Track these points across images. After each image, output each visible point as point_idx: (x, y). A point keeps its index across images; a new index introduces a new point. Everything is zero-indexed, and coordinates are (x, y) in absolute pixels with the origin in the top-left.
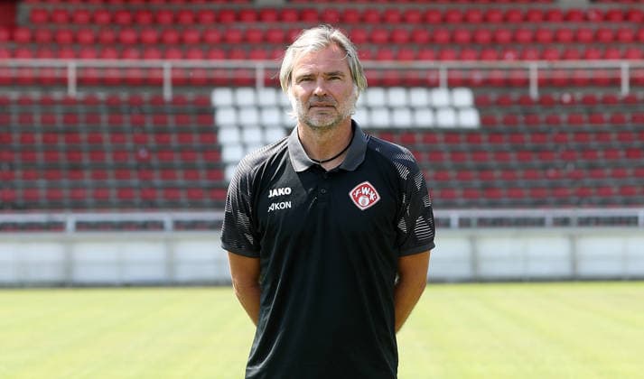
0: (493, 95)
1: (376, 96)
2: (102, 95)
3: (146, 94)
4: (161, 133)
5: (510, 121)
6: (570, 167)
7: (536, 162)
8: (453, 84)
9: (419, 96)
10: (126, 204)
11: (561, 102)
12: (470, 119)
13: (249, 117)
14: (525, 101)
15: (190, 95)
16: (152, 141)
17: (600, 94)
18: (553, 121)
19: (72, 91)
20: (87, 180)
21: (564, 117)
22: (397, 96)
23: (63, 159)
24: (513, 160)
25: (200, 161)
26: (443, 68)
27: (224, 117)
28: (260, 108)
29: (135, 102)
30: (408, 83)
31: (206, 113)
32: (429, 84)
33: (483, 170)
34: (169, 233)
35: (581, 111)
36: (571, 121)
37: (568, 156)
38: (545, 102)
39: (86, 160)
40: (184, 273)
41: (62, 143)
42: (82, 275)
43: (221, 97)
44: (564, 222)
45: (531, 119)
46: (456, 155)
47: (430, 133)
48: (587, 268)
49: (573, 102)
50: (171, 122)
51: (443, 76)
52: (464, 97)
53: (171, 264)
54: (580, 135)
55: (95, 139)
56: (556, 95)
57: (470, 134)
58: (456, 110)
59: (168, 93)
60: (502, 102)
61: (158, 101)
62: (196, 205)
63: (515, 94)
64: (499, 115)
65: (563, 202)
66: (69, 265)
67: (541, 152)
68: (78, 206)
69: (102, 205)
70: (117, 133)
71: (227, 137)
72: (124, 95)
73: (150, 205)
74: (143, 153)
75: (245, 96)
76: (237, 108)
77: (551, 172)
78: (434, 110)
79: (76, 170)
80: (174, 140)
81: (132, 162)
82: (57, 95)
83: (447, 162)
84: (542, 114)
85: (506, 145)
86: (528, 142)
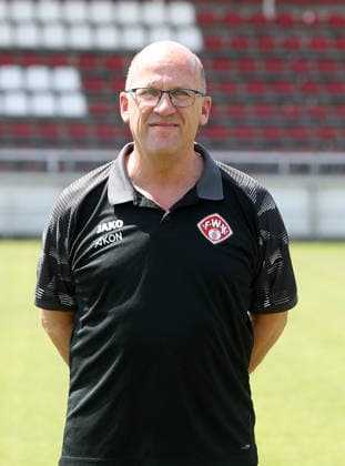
0: (219, 11)
5: (239, 43)
6: (311, 103)
7: (270, 95)
9: (128, 11)
11: (302, 23)
12: (190, 41)
14: (258, 20)
18: (292, 45)
21: (304, 39)
22: (102, 10)
24: (242, 92)
35: (326, 34)
36: (314, 45)
37: (309, 87)
38: (283, 21)
44: (302, 169)
45: (264, 43)
49: (317, 22)
52: (183, 13)
54: (324, 63)
56: (296, 12)
58: (174, 28)
60: (230, 21)
63: (246, 11)
64: (226, 36)
65: (302, 145)
67: (277, 83)
77: (289, 108)
84: (279, 37)
85: (233, 73)
86: (261, 69)
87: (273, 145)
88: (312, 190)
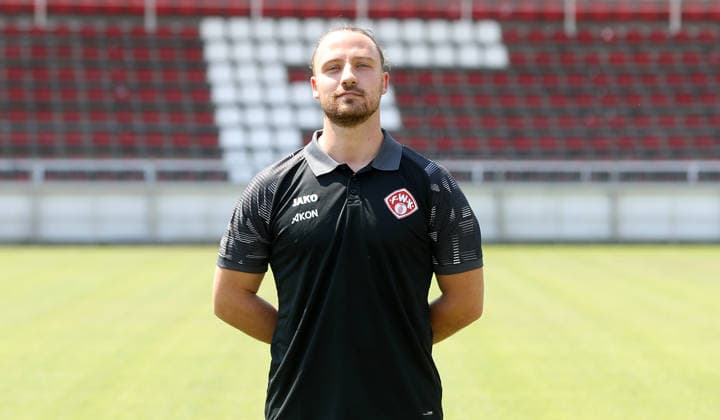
0: (523, 29)
1: (389, 29)
2: (74, 24)
3: (126, 25)
4: (143, 70)
5: (542, 59)
6: (611, 114)
7: (571, 107)
8: (478, 17)
9: (439, 30)
10: (101, 150)
11: (601, 39)
12: (497, 57)
13: (244, 52)
14: (561, 37)
15: (177, 25)
16: (132, 78)
17: (645, 29)
18: (592, 60)
19: (41, 20)
20: (58, 121)
21: (604, 54)
22: (414, 30)
23: (29, 98)
24: (546, 104)
25: (187, 101)
27: (215, 52)
28: (256, 42)
29: (113, 34)
30: (426, 15)
31: (194, 48)
32: (450, 16)
33: (511, 117)
34: (151, 184)
35: (625, 50)
36: (612, 60)
37: (608, 100)
38: (584, 38)
39: (56, 98)
40: (168, 230)
41: (28, 79)
42: (51, 231)
43: (212, 29)
44: (602, 177)
45: (566, 59)
46: (481, 98)
47: (451, 73)
48: (628, 230)
49: (615, 39)
50: (154, 57)
51: (466, 8)
52: (490, 31)
53: (152, 220)
54: (624, 77)
55: (66, 75)
56: (594, 29)
57: (497, 75)
58: (481, 46)
59: (151, 23)
60: (535, 38)
61: (139, 32)
62: (181, 152)
63: (548, 29)
64: (530, 53)
65: (603, 154)
66: (35, 220)
68: (46, 152)
69: (74, 150)
70: (92, 69)
71: (218, 75)
72: (100, 24)
73: (129, 150)
74: (122, 92)
75: (239, 28)
76: (230, 41)
77: (590, 120)
78: (455, 45)
79: (43, 110)
80: (157, 78)
81: (108, 101)
82: (23, 23)
83: (470, 105)
84: (580, 53)
85: (537, 87)
86: (563, 84)
87: (575, 154)
88: (613, 197)
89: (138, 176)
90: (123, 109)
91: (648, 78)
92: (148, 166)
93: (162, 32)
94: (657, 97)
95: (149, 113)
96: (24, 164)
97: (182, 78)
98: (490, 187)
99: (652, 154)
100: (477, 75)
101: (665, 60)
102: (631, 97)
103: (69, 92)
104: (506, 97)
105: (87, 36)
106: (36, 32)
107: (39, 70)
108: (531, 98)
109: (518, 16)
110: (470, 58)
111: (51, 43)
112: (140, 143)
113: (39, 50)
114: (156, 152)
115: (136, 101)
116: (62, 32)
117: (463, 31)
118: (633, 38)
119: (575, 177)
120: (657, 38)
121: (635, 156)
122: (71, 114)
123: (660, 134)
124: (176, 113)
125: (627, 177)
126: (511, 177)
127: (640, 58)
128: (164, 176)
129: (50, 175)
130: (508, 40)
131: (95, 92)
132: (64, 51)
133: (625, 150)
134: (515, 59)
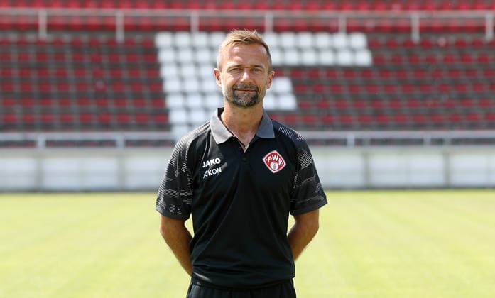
0: (382, 39)
1: (288, 39)
2: (67, 37)
3: (103, 37)
4: (115, 69)
5: (396, 60)
6: (444, 98)
7: (417, 93)
8: (350, 30)
9: (323, 40)
10: (86, 125)
11: (437, 45)
12: (364, 58)
13: (186, 56)
14: (408, 44)
15: (139, 38)
16: (107, 75)
17: (468, 38)
18: (431, 60)
19: (43, 35)
20: (55, 106)
21: (439, 56)
22: (305, 39)
23: (35, 90)
24: (399, 92)
25: (146, 91)
26: (343, 17)
27: (165, 56)
28: (194, 49)
29: (93, 44)
30: (314, 29)
31: (151, 52)
32: (331, 30)
33: (375, 100)
34: (120, 149)
35: (455, 53)
36: (446, 60)
37: (443, 88)
38: (425, 45)
39: (54, 90)
40: (133, 182)
41: (34, 76)
42: (51, 182)
43: (163, 40)
44: (439, 142)
45: (413, 58)
46: (353, 87)
47: (332, 70)
48: (458, 179)
49: (447, 45)
50: (123, 60)
51: (342, 24)
52: (359, 40)
53: (122, 174)
54: (453, 71)
55: (61, 73)
56: (433, 38)
57: (364, 71)
58: (353, 50)
59: (120, 36)
60: (390, 45)
61: (112, 43)
62: (142, 126)
63: (400, 39)
64: (387, 55)
65: (439, 126)
66: (40, 175)
67: (423, 86)
68: (47, 127)
69: (67, 125)
70: (79, 69)
71: (168, 72)
72: (85, 38)
73: (106, 126)
74: (100, 84)
75: (183, 39)
76: (176, 49)
77: (430, 102)
78: (335, 50)
79: (45, 98)
80: (125, 75)
81: (91, 91)
82: (30, 37)
83: (345, 92)
84: (422, 55)
85: (392, 79)
86: (411, 77)
87: (419, 126)
88: (446, 156)
89: (111, 144)
90: (100, 97)
91: (470, 72)
92: (118, 136)
93: (128, 43)
94: (477, 86)
95: (120, 99)
96: (32, 136)
97: (143, 75)
98: (360, 150)
99: (473, 126)
100: (350, 71)
101: (483, 59)
102: (458, 86)
103: (63, 85)
104: (370, 86)
105: (75, 45)
106: (39, 43)
107: (42, 70)
108: (388, 87)
109: (378, 29)
110: (345, 59)
111: (50, 50)
112: (114, 120)
113: (41, 56)
114: (124, 126)
115: (110, 91)
116: (58, 43)
117: (340, 40)
118: (460, 44)
119: (419, 142)
120: (477, 44)
121: (462, 127)
122: (64, 101)
123: (480, 112)
124: (138, 99)
125: (457, 142)
126: (374, 142)
127: (465, 58)
128: (129, 144)
129: (50, 144)
130: (371, 46)
131: (81, 85)
132: (60, 56)
133: (455, 123)
134: (377, 60)
